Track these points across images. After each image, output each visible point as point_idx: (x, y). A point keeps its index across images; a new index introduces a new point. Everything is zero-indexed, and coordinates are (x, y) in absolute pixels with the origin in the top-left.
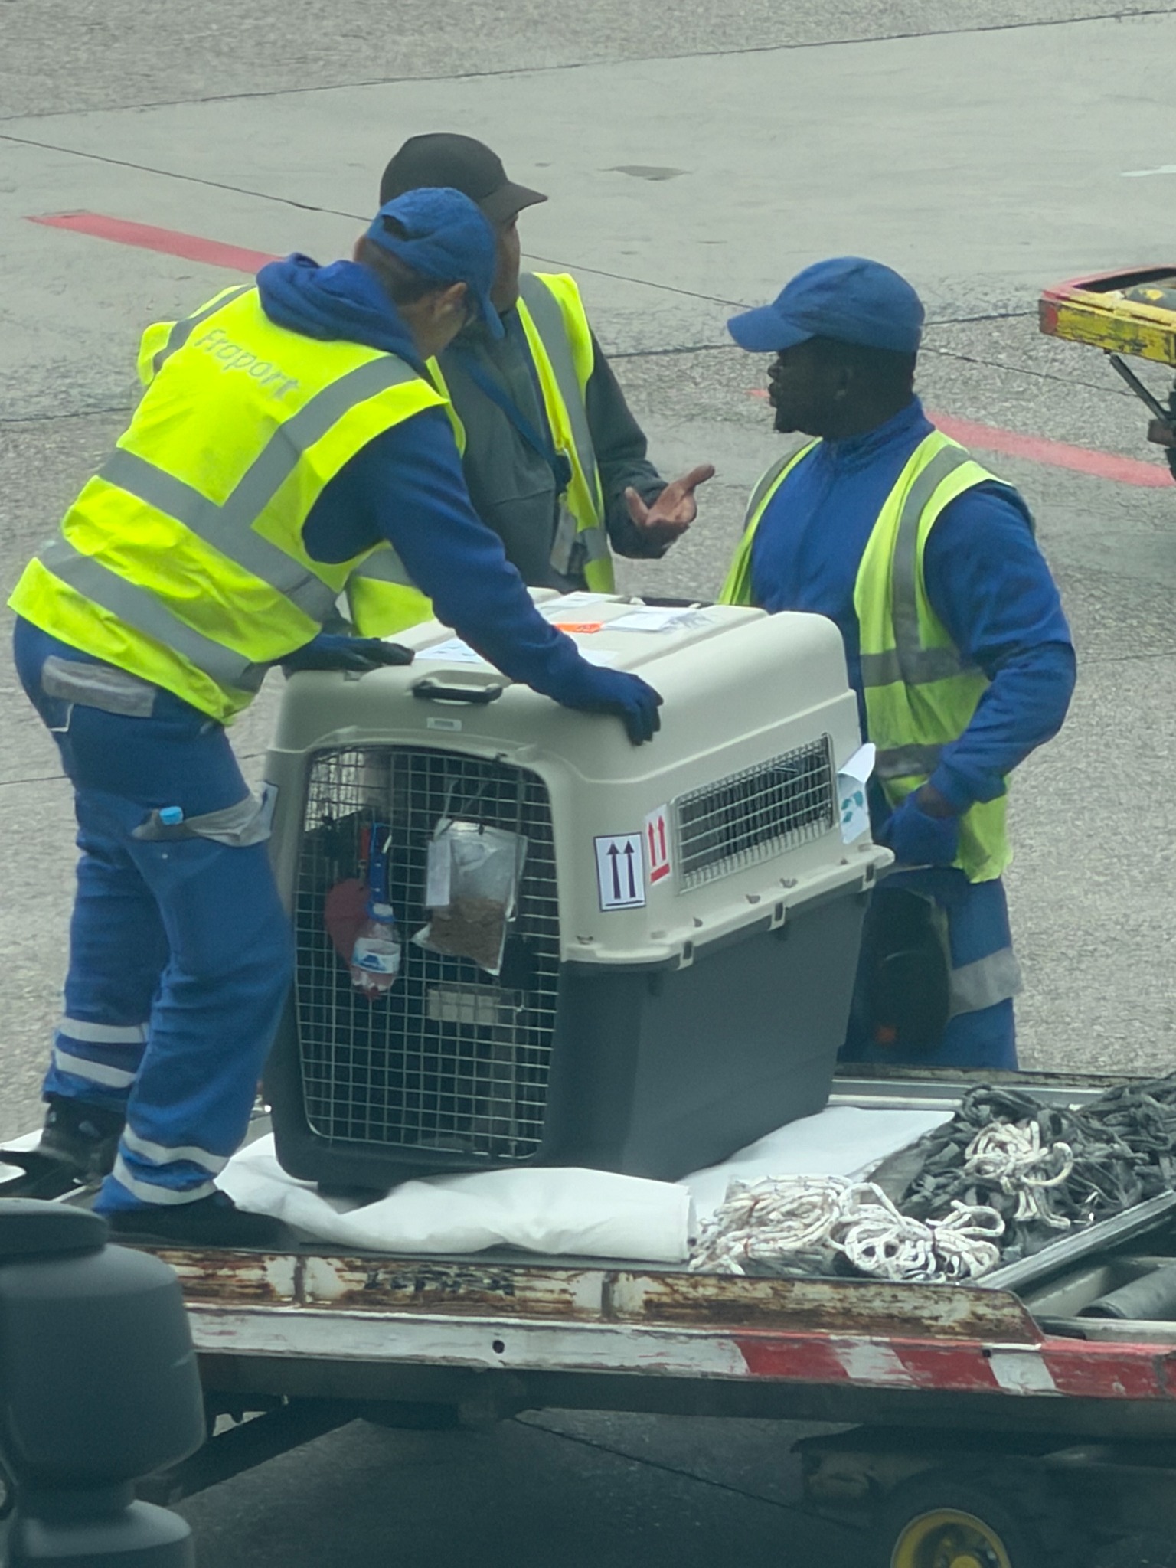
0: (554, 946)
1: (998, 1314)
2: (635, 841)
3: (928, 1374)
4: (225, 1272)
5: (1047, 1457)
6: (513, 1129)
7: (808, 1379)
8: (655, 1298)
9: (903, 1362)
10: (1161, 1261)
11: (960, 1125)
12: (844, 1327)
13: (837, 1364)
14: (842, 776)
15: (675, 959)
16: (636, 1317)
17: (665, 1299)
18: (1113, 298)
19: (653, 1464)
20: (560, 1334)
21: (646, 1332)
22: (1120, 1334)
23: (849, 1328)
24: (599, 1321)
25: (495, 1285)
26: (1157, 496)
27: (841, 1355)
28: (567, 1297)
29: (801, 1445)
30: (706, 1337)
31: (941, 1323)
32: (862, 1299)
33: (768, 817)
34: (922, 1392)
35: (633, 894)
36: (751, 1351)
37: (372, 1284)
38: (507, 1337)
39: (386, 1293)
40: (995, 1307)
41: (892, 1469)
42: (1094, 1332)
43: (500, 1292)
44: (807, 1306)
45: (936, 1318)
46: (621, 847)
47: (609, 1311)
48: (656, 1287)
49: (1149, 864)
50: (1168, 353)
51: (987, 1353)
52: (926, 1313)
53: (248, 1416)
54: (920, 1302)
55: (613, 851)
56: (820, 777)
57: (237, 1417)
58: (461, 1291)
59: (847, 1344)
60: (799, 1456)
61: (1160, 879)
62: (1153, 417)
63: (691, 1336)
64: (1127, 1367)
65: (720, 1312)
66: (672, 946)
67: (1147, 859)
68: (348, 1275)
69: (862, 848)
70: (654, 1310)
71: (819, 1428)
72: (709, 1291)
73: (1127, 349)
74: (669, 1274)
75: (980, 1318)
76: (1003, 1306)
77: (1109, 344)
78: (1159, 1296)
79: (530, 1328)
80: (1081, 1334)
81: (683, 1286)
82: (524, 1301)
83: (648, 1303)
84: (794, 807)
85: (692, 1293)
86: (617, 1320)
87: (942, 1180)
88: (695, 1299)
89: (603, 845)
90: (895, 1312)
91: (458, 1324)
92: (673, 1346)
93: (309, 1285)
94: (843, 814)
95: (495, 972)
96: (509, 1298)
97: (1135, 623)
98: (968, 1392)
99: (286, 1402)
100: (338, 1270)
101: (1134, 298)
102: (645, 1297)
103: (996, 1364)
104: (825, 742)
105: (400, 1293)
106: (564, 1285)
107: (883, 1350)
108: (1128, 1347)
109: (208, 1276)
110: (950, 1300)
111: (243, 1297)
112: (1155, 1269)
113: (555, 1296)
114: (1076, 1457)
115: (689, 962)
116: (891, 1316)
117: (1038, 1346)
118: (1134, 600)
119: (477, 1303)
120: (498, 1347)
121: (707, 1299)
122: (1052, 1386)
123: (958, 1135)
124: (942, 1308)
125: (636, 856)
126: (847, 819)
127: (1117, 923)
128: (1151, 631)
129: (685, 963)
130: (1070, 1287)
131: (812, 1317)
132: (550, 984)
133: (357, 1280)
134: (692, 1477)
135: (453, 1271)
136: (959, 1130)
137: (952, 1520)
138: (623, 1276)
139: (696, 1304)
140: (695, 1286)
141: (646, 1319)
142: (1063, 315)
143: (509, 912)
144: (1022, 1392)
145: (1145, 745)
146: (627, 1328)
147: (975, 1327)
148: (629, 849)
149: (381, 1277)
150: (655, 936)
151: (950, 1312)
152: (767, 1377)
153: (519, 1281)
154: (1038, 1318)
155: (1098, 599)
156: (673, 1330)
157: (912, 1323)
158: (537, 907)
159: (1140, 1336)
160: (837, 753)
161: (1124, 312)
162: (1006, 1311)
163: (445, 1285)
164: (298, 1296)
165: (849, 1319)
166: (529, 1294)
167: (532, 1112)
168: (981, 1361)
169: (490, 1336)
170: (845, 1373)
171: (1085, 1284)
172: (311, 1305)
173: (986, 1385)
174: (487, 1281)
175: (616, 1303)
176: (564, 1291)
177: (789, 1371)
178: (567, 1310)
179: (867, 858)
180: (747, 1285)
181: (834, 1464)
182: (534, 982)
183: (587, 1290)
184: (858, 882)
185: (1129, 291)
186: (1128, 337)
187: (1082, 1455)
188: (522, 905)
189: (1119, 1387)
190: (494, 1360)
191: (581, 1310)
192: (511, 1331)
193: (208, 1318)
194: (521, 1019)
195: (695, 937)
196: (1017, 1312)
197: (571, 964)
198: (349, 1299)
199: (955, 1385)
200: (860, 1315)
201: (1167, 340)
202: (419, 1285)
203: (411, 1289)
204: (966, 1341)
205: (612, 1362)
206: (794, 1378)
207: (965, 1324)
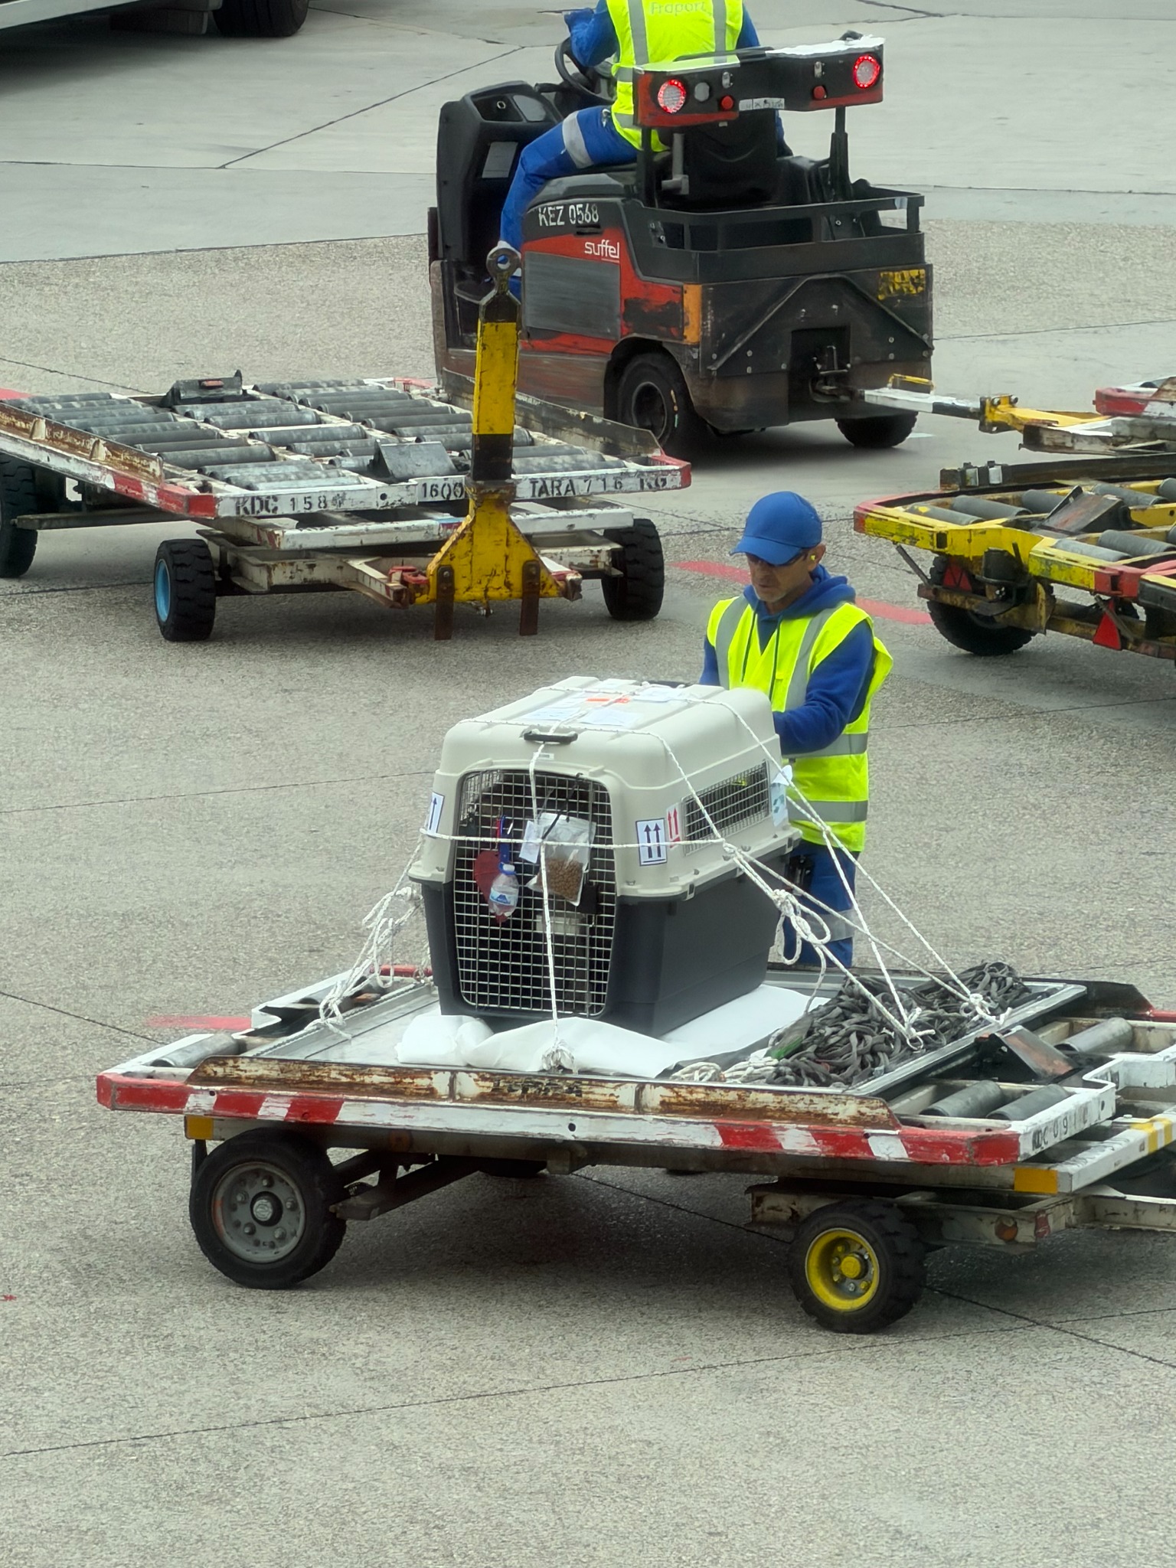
0: (611, 888)
1: (874, 1112)
2: (660, 823)
3: (830, 1148)
4: (408, 1080)
5: (899, 1198)
6: (588, 997)
7: (758, 1149)
8: (667, 1100)
9: (816, 1140)
10: (969, 1083)
11: (842, 997)
12: (780, 1119)
13: (776, 1141)
14: (774, 785)
15: (684, 894)
16: (655, 1111)
17: (673, 1100)
18: (899, 511)
19: (654, 1200)
20: (609, 1120)
21: (662, 1120)
22: (946, 1125)
23: (784, 1119)
24: (634, 1113)
25: (570, 1090)
26: (920, 630)
27: (779, 1136)
28: (613, 1098)
29: (751, 1189)
30: (698, 1123)
31: (839, 1117)
32: (792, 1102)
33: (734, 809)
34: (827, 1158)
35: (659, 855)
36: (725, 1133)
37: (496, 1089)
38: (576, 1121)
39: (505, 1094)
40: (872, 1108)
41: (807, 1205)
42: (930, 1124)
43: (574, 1095)
44: (758, 1106)
45: (836, 1114)
46: (652, 828)
47: (639, 1107)
48: (667, 1093)
49: (929, 848)
50: (932, 544)
51: (867, 1136)
52: (830, 1111)
53: (415, 1167)
54: (827, 1104)
55: (648, 830)
56: (762, 786)
57: (407, 1168)
58: (550, 1094)
59: (782, 1129)
60: (750, 1195)
61: (936, 857)
62: (921, 582)
63: (688, 1123)
64: (952, 1146)
65: (706, 1109)
66: (683, 887)
67: (927, 845)
68: (481, 1083)
69: (785, 829)
70: (666, 1107)
71: (764, 1179)
72: (700, 1096)
73: (908, 541)
74: (675, 1085)
75: (862, 1114)
76: (877, 1108)
77: (896, 538)
78: (968, 1103)
79: (592, 1117)
80: (922, 1126)
81: (683, 1092)
82: (588, 1101)
83: (663, 1103)
84: (748, 803)
85: (689, 1097)
86: (644, 1113)
87: (835, 1029)
88: (691, 1101)
89: (642, 826)
90: (811, 1110)
91: (549, 1113)
92: (677, 1128)
93: (458, 1088)
94: (774, 808)
95: (577, 904)
96: (578, 1098)
97: (911, 705)
98: (855, 1159)
99: (437, 1159)
100: (475, 1080)
101: (912, 511)
102: (661, 1099)
103: (871, 1141)
104: (764, 765)
105: (513, 1094)
106: (612, 1091)
107: (804, 1132)
108: (952, 1133)
109: (397, 1083)
110: (845, 1103)
111: (418, 1095)
112: (965, 1087)
113: (607, 1098)
114: (916, 1199)
115: (692, 895)
116: (809, 1113)
117: (897, 1132)
118: (909, 691)
119: (559, 1101)
120: (572, 1127)
121: (698, 1100)
122: (905, 1155)
123: (842, 1004)
124: (840, 1108)
125: (661, 832)
126: (776, 811)
127: (912, 882)
128: (920, 710)
129: (690, 896)
130: (914, 1097)
131: (762, 1112)
132: (610, 910)
133: (487, 1086)
134: (678, 1208)
135: (546, 1081)
136: (841, 1000)
137: (842, 1235)
138: (648, 1086)
139: (691, 1103)
140: (691, 1093)
141: (662, 1112)
142: (868, 521)
143: (584, 868)
144: (887, 1159)
145: (922, 778)
146: (651, 1117)
147: (860, 1120)
148: (657, 829)
149: (501, 1085)
150: (672, 880)
151: (845, 1111)
152: (734, 1148)
153: (585, 1089)
154: (898, 1115)
155: (889, 690)
156: (678, 1119)
157: (822, 1117)
158: (601, 865)
159: (957, 1126)
160: (771, 772)
161: (905, 520)
162: (878, 1111)
163: (540, 1090)
164: (452, 1095)
165: (783, 1114)
166: (591, 1096)
167: (599, 987)
168: (863, 1140)
169: (567, 1120)
170: (780, 1146)
171: (923, 1094)
172: (458, 1101)
173: (866, 1155)
174: (565, 1088)
175: (643, 1103)
176: (612, 1095)
177: (748, 1145)
178: (613, 1106)
179: (788, 834)
180: (722, 1092)
181: (771, 1200)
182: (599, 910)
183: (626, 1096)
184: (783, 848)
185: (909, 507)
186: (908, 534)
187: (919, 1198)
188: (593, 864)
189: (945, 1157)
190: (569, 1136)
191: (622, 1107)
192: (579, 1118)
193: (397, 1107)
194: (592, 931)
195: (696, 881)
196: (885, 1111)
197: (622, 897)
198: (482, 1098)
199: (847, 1154)
200: (790, 1111)
201: (932, 536)
202: (525, 1090)
203: (520, 1092)
204: (854, 1129)
205: (640, 1137)
206: (750, 1149)
207: (854, 1118)
